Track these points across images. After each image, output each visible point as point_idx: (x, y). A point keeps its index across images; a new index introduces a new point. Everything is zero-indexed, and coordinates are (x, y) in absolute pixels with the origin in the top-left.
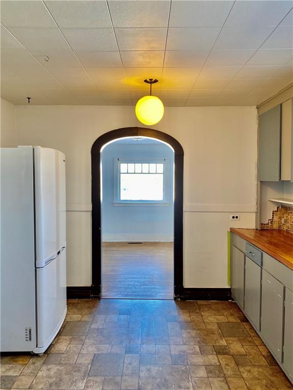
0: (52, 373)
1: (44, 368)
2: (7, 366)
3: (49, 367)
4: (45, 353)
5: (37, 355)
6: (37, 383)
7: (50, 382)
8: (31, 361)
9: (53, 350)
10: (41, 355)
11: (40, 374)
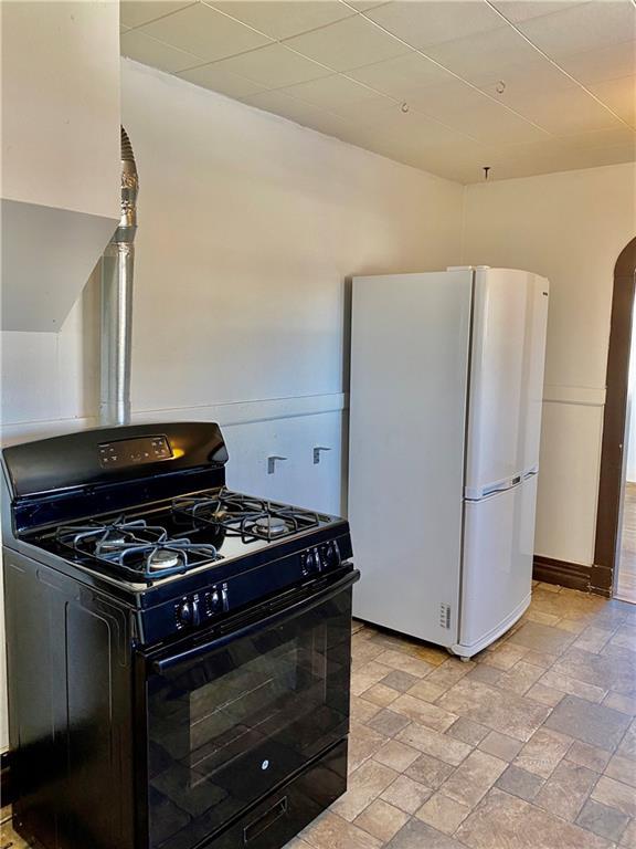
0: (477, 695)
1: (465, 682)
2: (408, 658)
3: (474, 684)
4: (472, 658)
5: (458, 657)
6: (447, 700)
7: (471, 707)
8: (446, 663)
9: (489, 660)
10: (465, 660)
11: (456, 689)
